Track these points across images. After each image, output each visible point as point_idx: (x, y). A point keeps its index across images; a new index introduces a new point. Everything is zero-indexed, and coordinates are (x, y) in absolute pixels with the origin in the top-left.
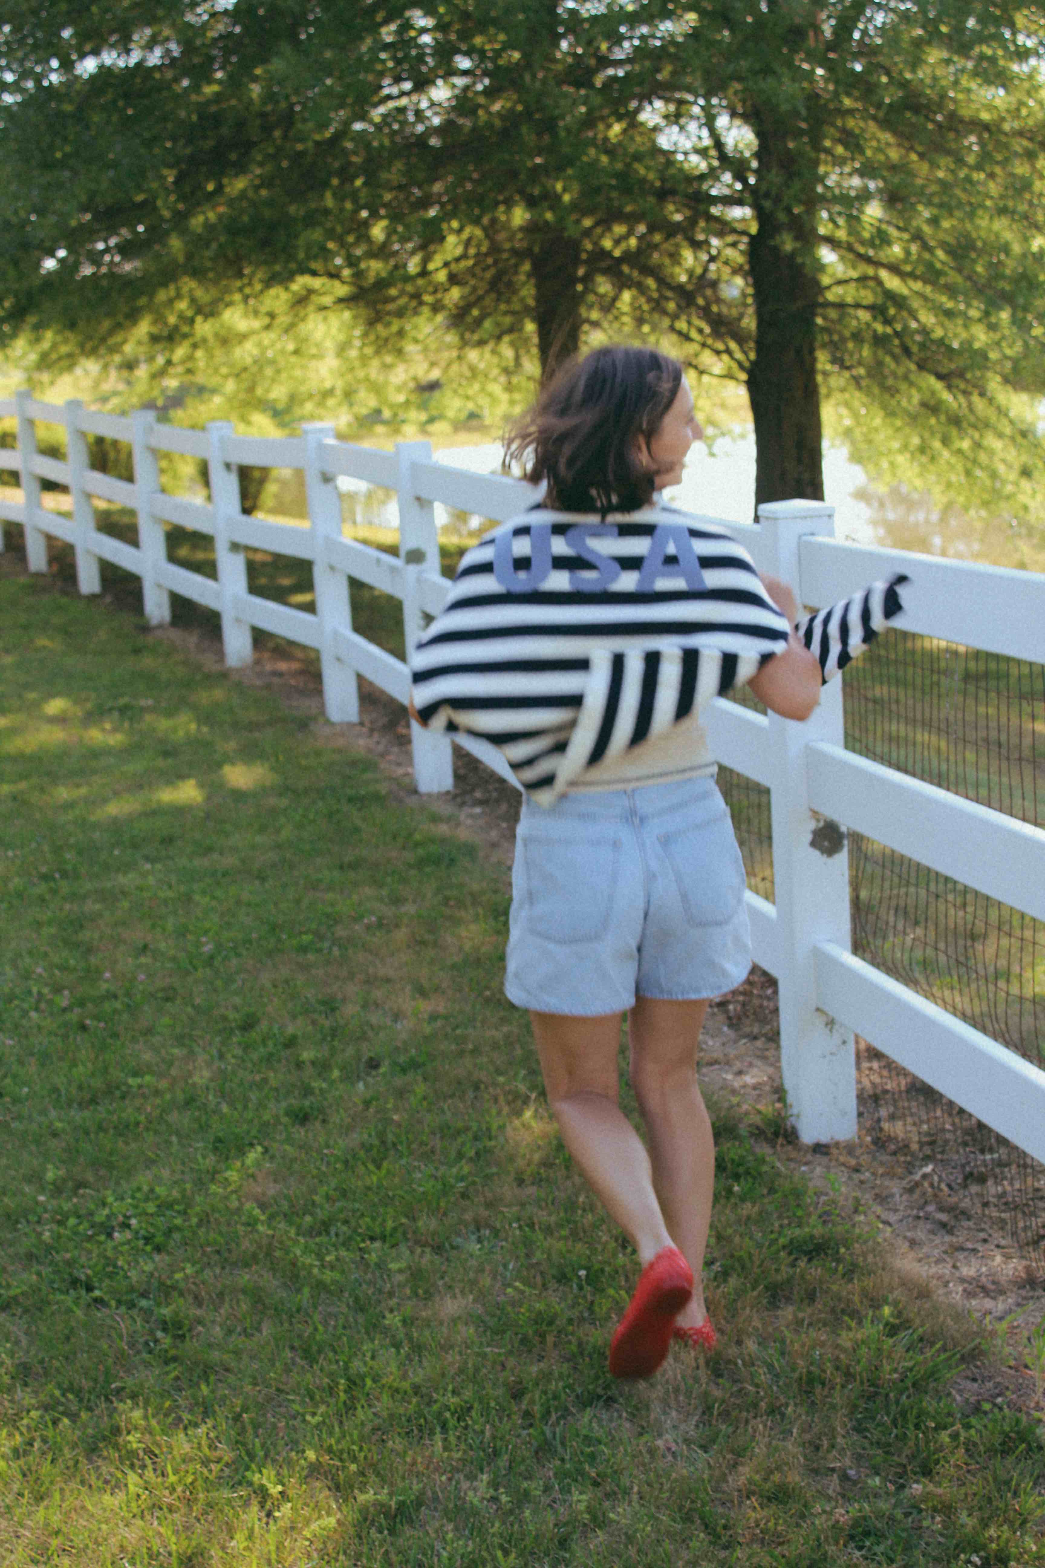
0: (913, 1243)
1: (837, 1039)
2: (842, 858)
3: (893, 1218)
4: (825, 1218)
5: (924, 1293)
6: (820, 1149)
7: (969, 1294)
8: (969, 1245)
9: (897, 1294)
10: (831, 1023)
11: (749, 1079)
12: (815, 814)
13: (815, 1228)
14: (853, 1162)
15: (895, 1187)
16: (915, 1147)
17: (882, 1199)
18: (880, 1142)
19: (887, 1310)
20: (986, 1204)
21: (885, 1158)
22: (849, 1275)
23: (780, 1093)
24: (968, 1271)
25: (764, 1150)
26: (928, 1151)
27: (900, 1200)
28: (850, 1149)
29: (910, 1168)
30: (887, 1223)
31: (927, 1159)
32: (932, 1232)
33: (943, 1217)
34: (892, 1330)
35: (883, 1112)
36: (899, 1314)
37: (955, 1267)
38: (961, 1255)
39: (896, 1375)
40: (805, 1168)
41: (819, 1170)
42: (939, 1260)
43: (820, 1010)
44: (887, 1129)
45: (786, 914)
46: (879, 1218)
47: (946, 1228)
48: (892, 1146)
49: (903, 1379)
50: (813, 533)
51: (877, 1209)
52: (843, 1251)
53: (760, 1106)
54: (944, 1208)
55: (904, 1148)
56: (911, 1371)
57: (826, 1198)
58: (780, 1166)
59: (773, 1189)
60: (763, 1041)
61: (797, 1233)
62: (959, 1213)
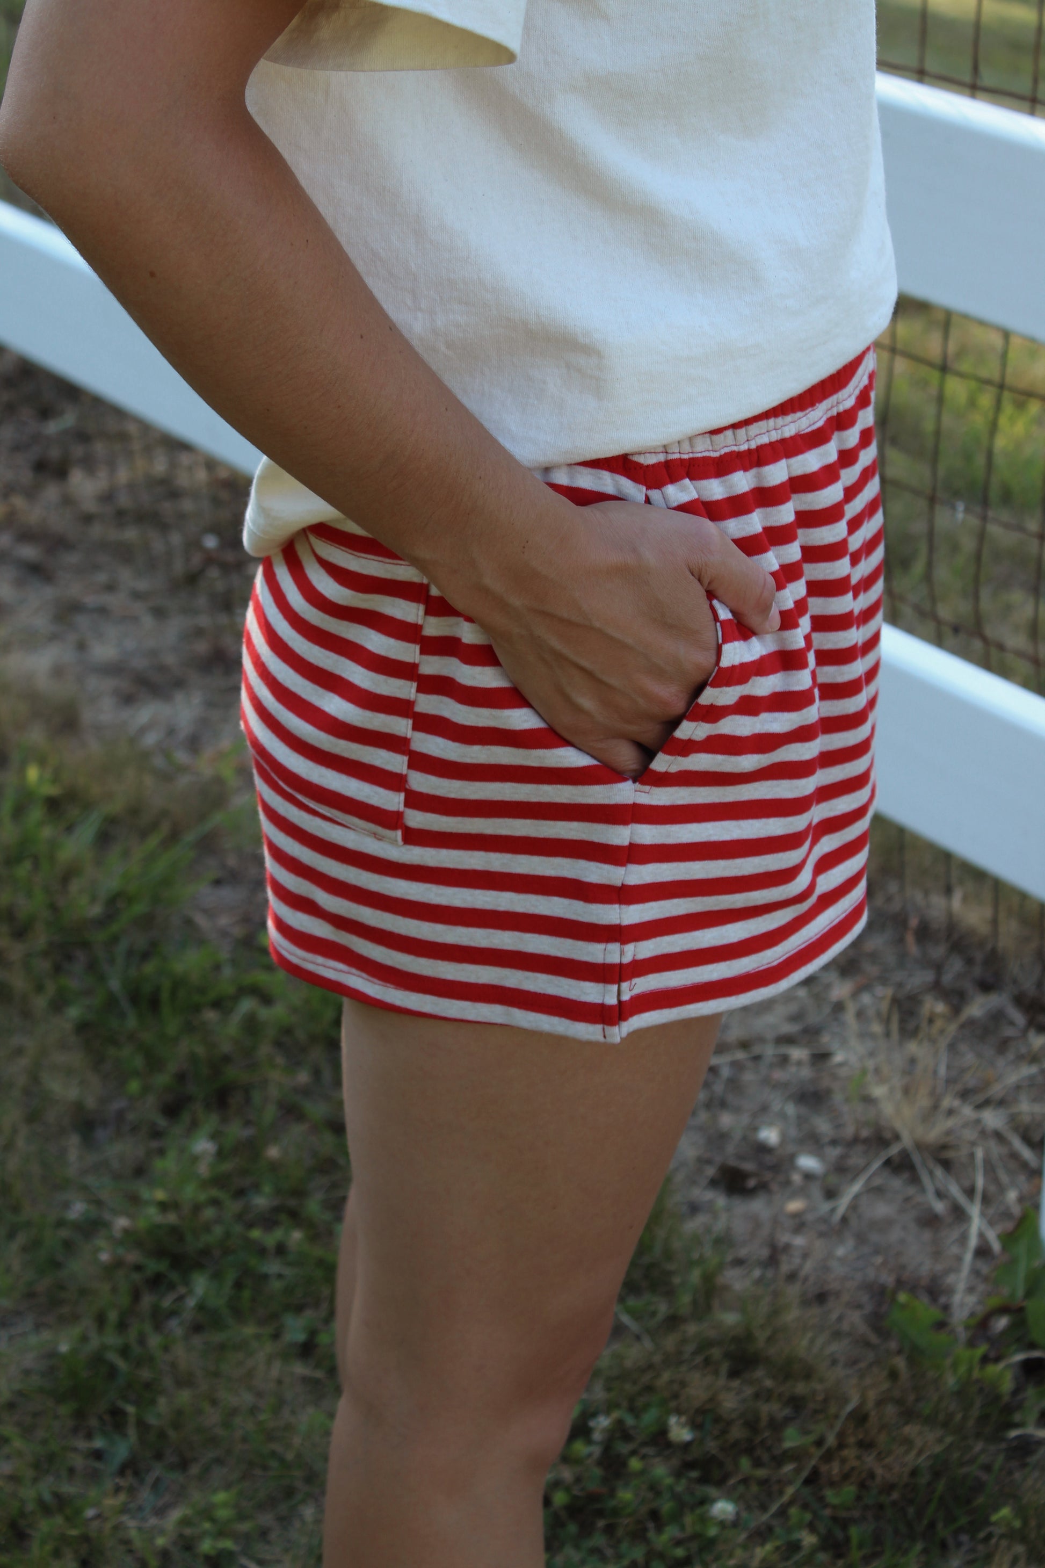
5: (67, 719)
7: (128, 700)
8: (90, 600)
19: (34, 774)
24: (103, 651)
33: (29, 552)
36: (55, 780)
37: (81, 646)
38: (83, 621)
39: (96, 910)
42: (51, 637)
47: (37, 571)
49: (109, 916)
54: (24, 536)
56: (121, 895)
62: (54, 542)
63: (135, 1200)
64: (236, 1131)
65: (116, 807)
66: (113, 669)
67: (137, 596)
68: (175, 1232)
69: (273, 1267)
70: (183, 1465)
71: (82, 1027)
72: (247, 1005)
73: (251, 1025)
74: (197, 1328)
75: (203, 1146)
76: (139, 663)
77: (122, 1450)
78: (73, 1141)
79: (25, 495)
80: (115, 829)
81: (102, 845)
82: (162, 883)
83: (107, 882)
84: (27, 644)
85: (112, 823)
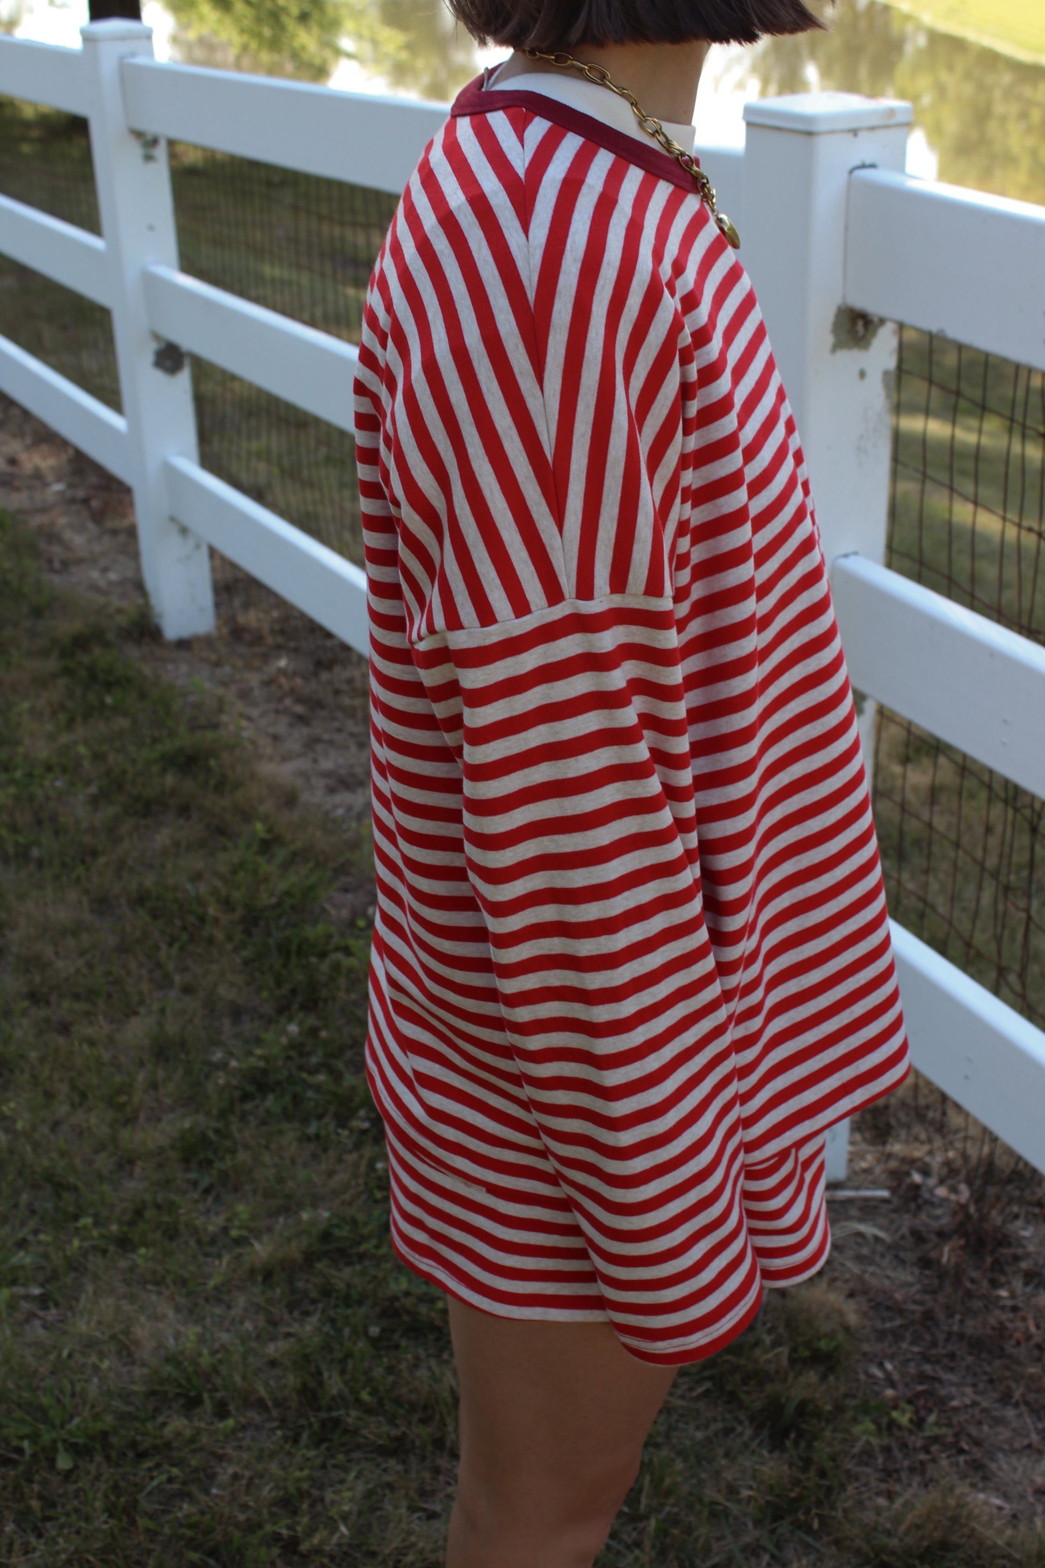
0: (276, 738)
1: (191, 542)
2: (184, 378)
3: (255, 713)
4: (194, 727)
5: (290, 800)
6: (183, 644)
7: (331, 791)
8: (326, 736)
9: (267, 807)
10: (184, 531)
11: (113, 576)
12: (156, 336)
13: (185, 739)
14: (213, 657)
15: (254, 680)
16: (269, 638)
17: (244, 695)
18: (237, 633)
19: (259, 827)
21: (242, 649)
22: (221, 786)
23: (139, 586)
24: (327, 764)
25: (133, 652)
26: (280, 639)
27: (259, 694)
28: (207, 641)
29: (266, 659)
30: (249, 719)
31: (280, 649)
32: (292, 725)
33: (299, 709)
34: (266, 846)
35: (237, 602)
36: (270, 830)
37: (315, 761)
38: (319, 747)
39: (274, 900)
40: (170, 667)
41: (184, 668)
42: (300, 755)
43: (173, 519)
44: (241, 619)
45: (135, 426)
46: (242, 715)
47: (302, 720)
48: (247, 637)
49: (279, 904)
50: (133, 55)
51: (240, 706)
52: (212, 763)
53: (124, 604)
54: (299, 700)
55: (258, 639)
56: (288, 893)
57: (191, 698)
58: (147, 670)
59: (143, 696)
60: (122, 538)
61: (168, 746)
62: (316, 704)
63: (250, 1053)
64: (312, 1021)
65: (298, 845)
66: (328, 775)
67: (352, 735)
68: (264, 1072)
69: (310, 1094)
70: (236, 1189)
71: (247, 962)
72: (339, 956)
73: (337, 967)
74: (264, 1123)
75: (293, 1028)
76: (343, 772)
77: (205, 1182)
78: (226, 1022)
79: (305, 678)
80: (294, 858)
81: (286, 866)
82: (311, 888)
83: (283, 886)
84: (285, 758)
85: (294, 854)
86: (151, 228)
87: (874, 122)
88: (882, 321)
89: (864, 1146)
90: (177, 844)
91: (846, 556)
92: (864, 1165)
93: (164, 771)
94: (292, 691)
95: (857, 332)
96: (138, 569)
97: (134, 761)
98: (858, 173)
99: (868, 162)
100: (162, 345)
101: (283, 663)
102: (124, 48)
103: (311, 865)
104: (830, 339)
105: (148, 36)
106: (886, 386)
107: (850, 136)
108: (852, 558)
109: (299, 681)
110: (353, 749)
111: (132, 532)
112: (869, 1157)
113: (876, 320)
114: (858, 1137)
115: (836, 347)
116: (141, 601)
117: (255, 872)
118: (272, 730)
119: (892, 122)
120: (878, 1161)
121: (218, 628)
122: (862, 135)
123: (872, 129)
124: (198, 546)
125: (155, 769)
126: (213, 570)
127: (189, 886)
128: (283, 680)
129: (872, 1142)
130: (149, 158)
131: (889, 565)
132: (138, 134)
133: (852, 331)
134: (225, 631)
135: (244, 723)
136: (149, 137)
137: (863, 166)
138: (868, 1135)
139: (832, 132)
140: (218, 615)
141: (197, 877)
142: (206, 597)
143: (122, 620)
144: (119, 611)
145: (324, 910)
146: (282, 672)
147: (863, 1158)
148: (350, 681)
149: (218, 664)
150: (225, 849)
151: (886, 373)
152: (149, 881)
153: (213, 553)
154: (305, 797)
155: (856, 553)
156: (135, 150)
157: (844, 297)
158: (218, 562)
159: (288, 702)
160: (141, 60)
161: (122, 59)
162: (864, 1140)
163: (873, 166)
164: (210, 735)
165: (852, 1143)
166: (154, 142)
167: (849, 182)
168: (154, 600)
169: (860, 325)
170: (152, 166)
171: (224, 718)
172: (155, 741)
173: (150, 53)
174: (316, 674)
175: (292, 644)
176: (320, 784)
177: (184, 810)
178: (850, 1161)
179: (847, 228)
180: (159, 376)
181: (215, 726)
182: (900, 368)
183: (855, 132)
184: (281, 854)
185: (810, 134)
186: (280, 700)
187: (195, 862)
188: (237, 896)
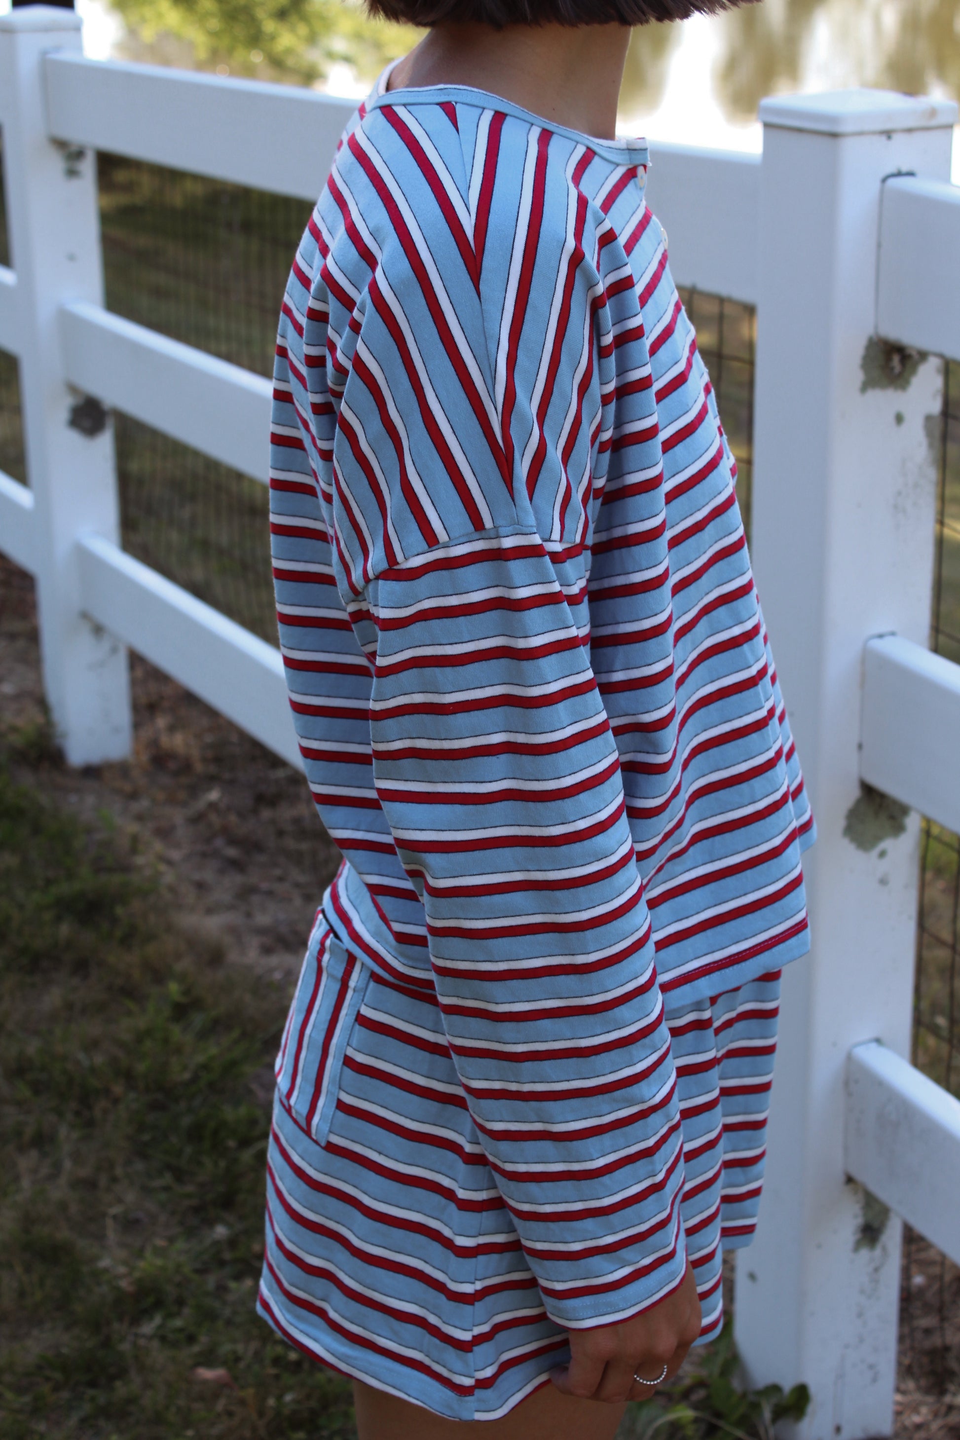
0: (201, 886)
1: (106, 645)
2: (106, 442)
3: (175, 855)
4: (99, 867)
5: (214, 958)
6: (91, 772)
7: (267, 950)
8: (265, 886)
9: (185, 965)
10: (98, 630)
11: (7, 688)
12: (73, 389)
13: (87, 882)
14: (128, 787)
15: (178, 816)
16: (199, 767)
17: (165, 833)
18: (160, 760)
19: (174, 988)
20: (281, 833)
21: (165, 780)
22: (126, 941)
23: (42, 704)
24: (263, 919)
25: (27, 780)
26: (212, 769)
27: (183, 832)
28: (122, 769)
29: (194, 791)
30: (170, 863)
31: (212, 780)
32: (222, 872)
33: (232, 852)
34: (181, 1011)
36: (187, 992)
37: (249, 915)
38: (255, 899)
39: (187, 1076)
40: (73, 798)
41: (90, 800)
42: (231, 907)
43: (85, 616)
44: (165, 741)
45: (43, 501)
46: (162, 859)
47: (237, 865)
48: (172, 765)
49: (195, 1079)
50: (58, 49)
51: (158, 846)
52: (119, 911)
53: (20, 722)
54: (233, 841)
55: (186, 767)
56: (205, 1067)
57: (98, 836)
58: (44, 799)
59: (37, 830)
60: (21, 644)
61: (65, 889)
62: (251, 846)
66: (262, 931)
67: (297, 885)
79: (241, 815)
80: (215, 1027)
81: (203, 1035)
82: (234, 1064)
83: (200, 1059)
84: (210, 911)
85: (216, 1022)
86: (72, 258)
87: (912, 123)
88: (923, 356)
89: (917, 1396)
90: (69, 1006)
91: (881, 636)
92: (917, 1419)
93: (58, 919)
94: (225, 831)
95: (892, 369)
96: (39, 680)
97: (21, 907)
98: (892, 182)
99: (904, 169)
100: (80, 401)
101: (214, 795)
102: (47, 41)
103: (235, 1034)
104: (859, 376)
105: (77, 28)
106: (929, 433)
107: (883, 138)
108: (888, 640)
109: (233, 818)
110: (298, 901)
111: (33, 637)
112: (924, 1410)
113: (914, 353)
114: (911, 1385)
115: (865, 387)
116: (40, 719)
117: (166, 1041)
118: (197, 876)
119: (934, 122)
120: (936, 1415)
121: (136, 753)
122: (896, 137)
123: (910, 130)
124: (114, 650)
125: (48, 916)
126: (134, 683)
127: (81, 1056)
128: (214, 818)
129: (927, 1391)
130: (72, 173)
131: (936, 649)
132: (60, 144)
133: (886, 367)
134: (145, 758)
135: (162, 867)
136: (74, 149)
137: (899, 174)
138: (923, 1382)
139: (861, 134)
140: (136, 738)
141: (92, 1045)
142: (123, 715)
143: (16, 740)
144: (14, 729)
145: (250, 1092)
146: (212, 806)
147: (916, 1410)
148: (297, 821)
149: (134, 796)
150: (129, 1013)
151: (928, 418)
152: (33, 1047)
153: (135, 660)
154: (233, 956)
155: (893, 634)
156: (56, 163)
157: (876, 327)
158: (139, 673)
159: (219, 842)
160: (66, 56)
161: (44, 54)
162: (919, 1388)
163: (911, 174)
164: (117, 879)
165: (898, 1390)
166: (79, 154)
167: (882, 192)
168: (57, 715)
169: (896, 360)
170: (75, 184)
171: (140, 860)
172: (49, 882)
173: (79, 48)
174: (255, 811)
175: (227, 776)
176: (254, 944)
177: (81, 967)
178: (898, 1413)
179: (879, 246)
180: (74, 438)
181: (126, 868)
182: (946, 413)
183: (888, 134)
184: (198, 1020)
185: (834, 135)
186: (209, 840)
187: (93, 1028)
188: (141, 1067)
